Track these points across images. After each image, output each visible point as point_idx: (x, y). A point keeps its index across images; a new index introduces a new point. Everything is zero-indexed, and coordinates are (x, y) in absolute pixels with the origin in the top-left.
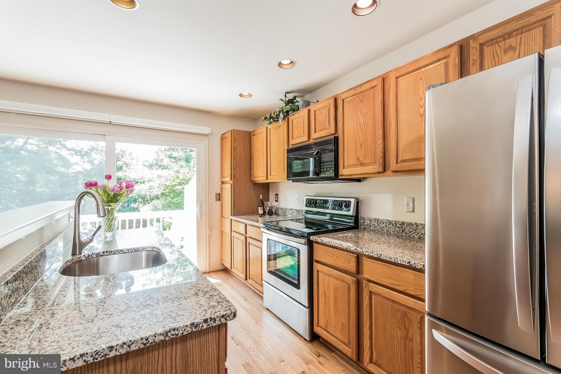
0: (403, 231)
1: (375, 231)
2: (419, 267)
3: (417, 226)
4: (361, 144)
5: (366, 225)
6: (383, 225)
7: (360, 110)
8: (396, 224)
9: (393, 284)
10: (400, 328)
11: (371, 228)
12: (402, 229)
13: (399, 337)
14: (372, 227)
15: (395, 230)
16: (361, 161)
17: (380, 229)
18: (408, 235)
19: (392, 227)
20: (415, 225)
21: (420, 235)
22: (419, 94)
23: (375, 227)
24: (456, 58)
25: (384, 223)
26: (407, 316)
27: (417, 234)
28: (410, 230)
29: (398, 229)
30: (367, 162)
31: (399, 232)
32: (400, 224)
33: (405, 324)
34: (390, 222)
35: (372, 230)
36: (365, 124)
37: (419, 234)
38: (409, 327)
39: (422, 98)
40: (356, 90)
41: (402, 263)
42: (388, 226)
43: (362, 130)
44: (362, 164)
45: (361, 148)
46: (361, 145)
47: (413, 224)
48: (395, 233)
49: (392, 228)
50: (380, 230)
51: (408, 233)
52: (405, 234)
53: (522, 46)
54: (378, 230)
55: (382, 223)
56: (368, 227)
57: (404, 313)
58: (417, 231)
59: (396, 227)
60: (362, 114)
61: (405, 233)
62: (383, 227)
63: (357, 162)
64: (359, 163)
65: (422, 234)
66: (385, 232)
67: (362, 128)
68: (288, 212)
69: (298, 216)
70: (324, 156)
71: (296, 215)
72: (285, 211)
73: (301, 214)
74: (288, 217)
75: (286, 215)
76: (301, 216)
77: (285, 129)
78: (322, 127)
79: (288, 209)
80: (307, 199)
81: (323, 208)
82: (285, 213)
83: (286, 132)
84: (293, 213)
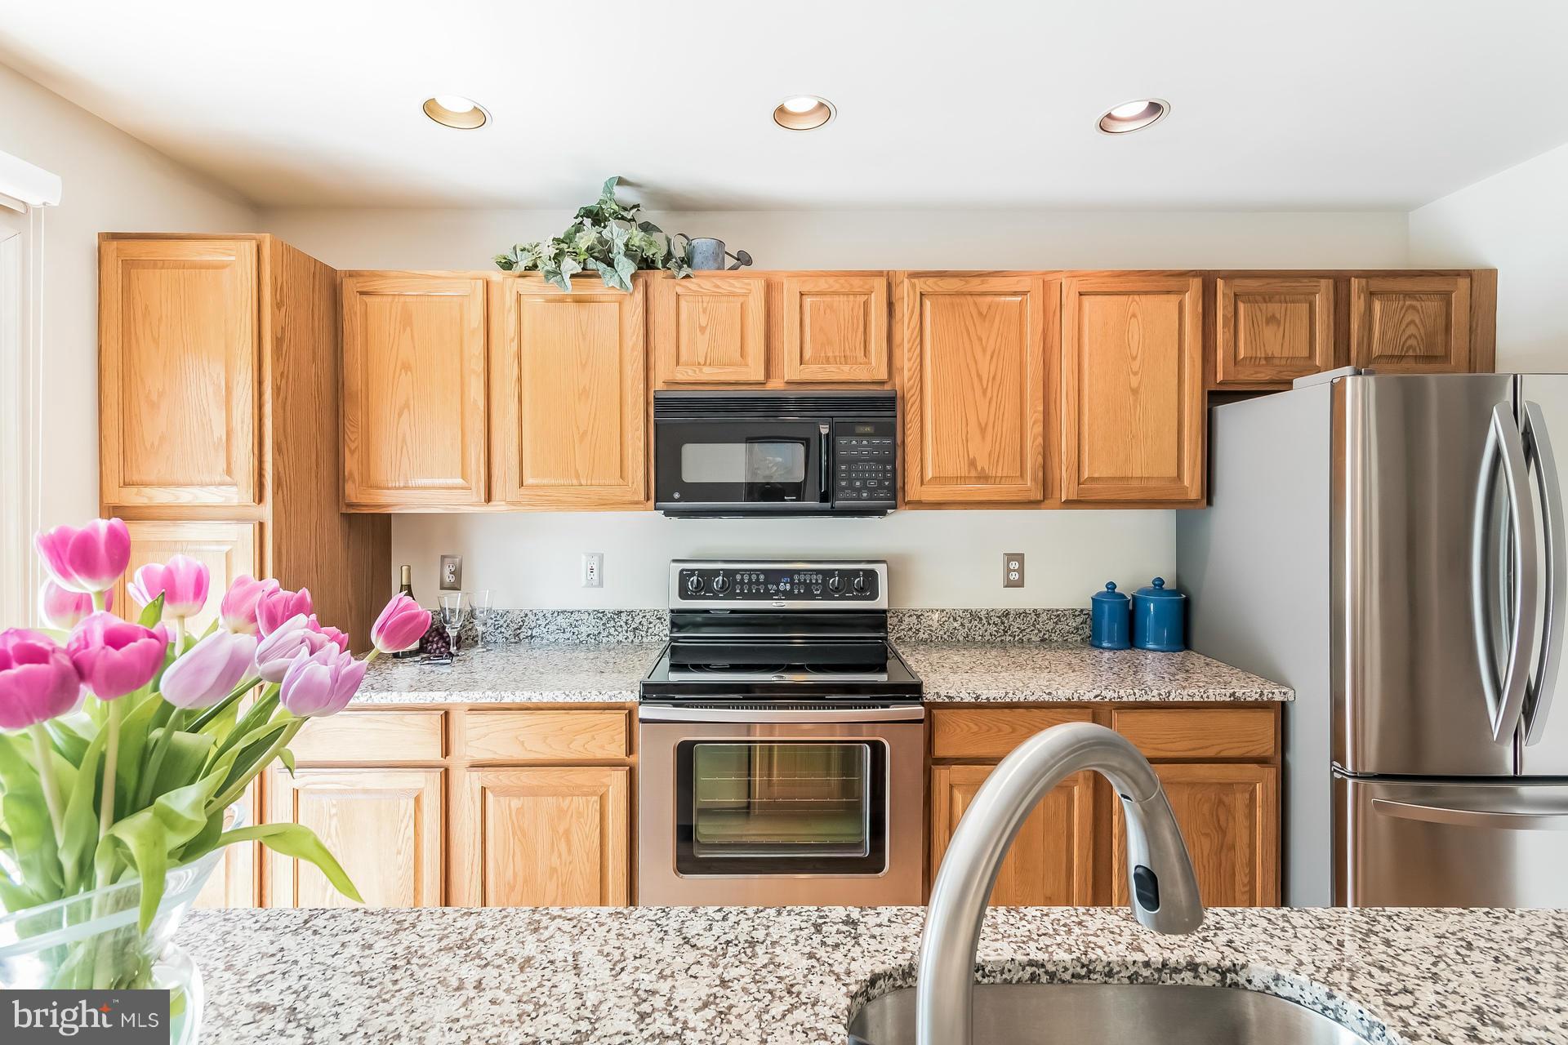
0: (1007, 632)
1: (931, 641)
2: (1253, 699)
3: (1038, 615)
4: (983, 426)
5: (903, 630)
6: (955, 624)
7: (980, 339)
8: (988, 617)
9: (1194, 749)
10: (1207, 835)
11: (921, 635)
12: (1003, 628)
13: (1205, 854)
14: (924, 633)
15: (986, 631)
16: (983, 469)
17: (945, 633)
18: (1017, 638)
19: (980, 626)
20: (1033, 614)
21: (1044, 634)
22: (1129, 345)
23: (931, 630)
24: (1198, 300)
25: (958, 618)
26: (1224, 804)
27: (1037, 634)
28: (1022, 627)
29: (993, 629)
30: (999, 474)
31: (995, 635)
32: (999, 617)
33: (1219, 821)
34: (974, 615)
35: (924, 642)
36: (994, 378)
37: (1041, 632)
38: (1227, 823)
39: (1136, 357)
40: (967, 282)
41: (1218, 699)
42: (966, 625)
43: (984, 392)
44: (983, 478)
45: (983, 438)
46: (983, 431)
47: (1028, 612)
48: (986, 638)
49: (977, 629)
50: (946, 636)
51: (1017, 634)
52: (1010, 638)
53: (1288, 320)
54: (942, 638)
55: (951, 619)
56: (910, 633)
57: (1217, 801)
58: (1037, 626)
59: (989, 624)
60: (984, 350)
61: (1010, 635)
62: (955, 629)
63: (969, 473)
64: (973, 474)
65: (1048, 631)
66: (961, 639)
67: (985, 387)
68: (540, 625)
69: (606, 634)
70: (854, 442)
71: (596, 633)
72: (521, 623)
73: (626, 623)
74: (545, 641)
75: (527, 637)
76: (627, 632)
77: (635, 317)
78: (837, 354)
79: (541, 614)
80: (685, 573)
81: (767, 596)
82: (519, 631)
83: (639, 329)
84: (575, 626)
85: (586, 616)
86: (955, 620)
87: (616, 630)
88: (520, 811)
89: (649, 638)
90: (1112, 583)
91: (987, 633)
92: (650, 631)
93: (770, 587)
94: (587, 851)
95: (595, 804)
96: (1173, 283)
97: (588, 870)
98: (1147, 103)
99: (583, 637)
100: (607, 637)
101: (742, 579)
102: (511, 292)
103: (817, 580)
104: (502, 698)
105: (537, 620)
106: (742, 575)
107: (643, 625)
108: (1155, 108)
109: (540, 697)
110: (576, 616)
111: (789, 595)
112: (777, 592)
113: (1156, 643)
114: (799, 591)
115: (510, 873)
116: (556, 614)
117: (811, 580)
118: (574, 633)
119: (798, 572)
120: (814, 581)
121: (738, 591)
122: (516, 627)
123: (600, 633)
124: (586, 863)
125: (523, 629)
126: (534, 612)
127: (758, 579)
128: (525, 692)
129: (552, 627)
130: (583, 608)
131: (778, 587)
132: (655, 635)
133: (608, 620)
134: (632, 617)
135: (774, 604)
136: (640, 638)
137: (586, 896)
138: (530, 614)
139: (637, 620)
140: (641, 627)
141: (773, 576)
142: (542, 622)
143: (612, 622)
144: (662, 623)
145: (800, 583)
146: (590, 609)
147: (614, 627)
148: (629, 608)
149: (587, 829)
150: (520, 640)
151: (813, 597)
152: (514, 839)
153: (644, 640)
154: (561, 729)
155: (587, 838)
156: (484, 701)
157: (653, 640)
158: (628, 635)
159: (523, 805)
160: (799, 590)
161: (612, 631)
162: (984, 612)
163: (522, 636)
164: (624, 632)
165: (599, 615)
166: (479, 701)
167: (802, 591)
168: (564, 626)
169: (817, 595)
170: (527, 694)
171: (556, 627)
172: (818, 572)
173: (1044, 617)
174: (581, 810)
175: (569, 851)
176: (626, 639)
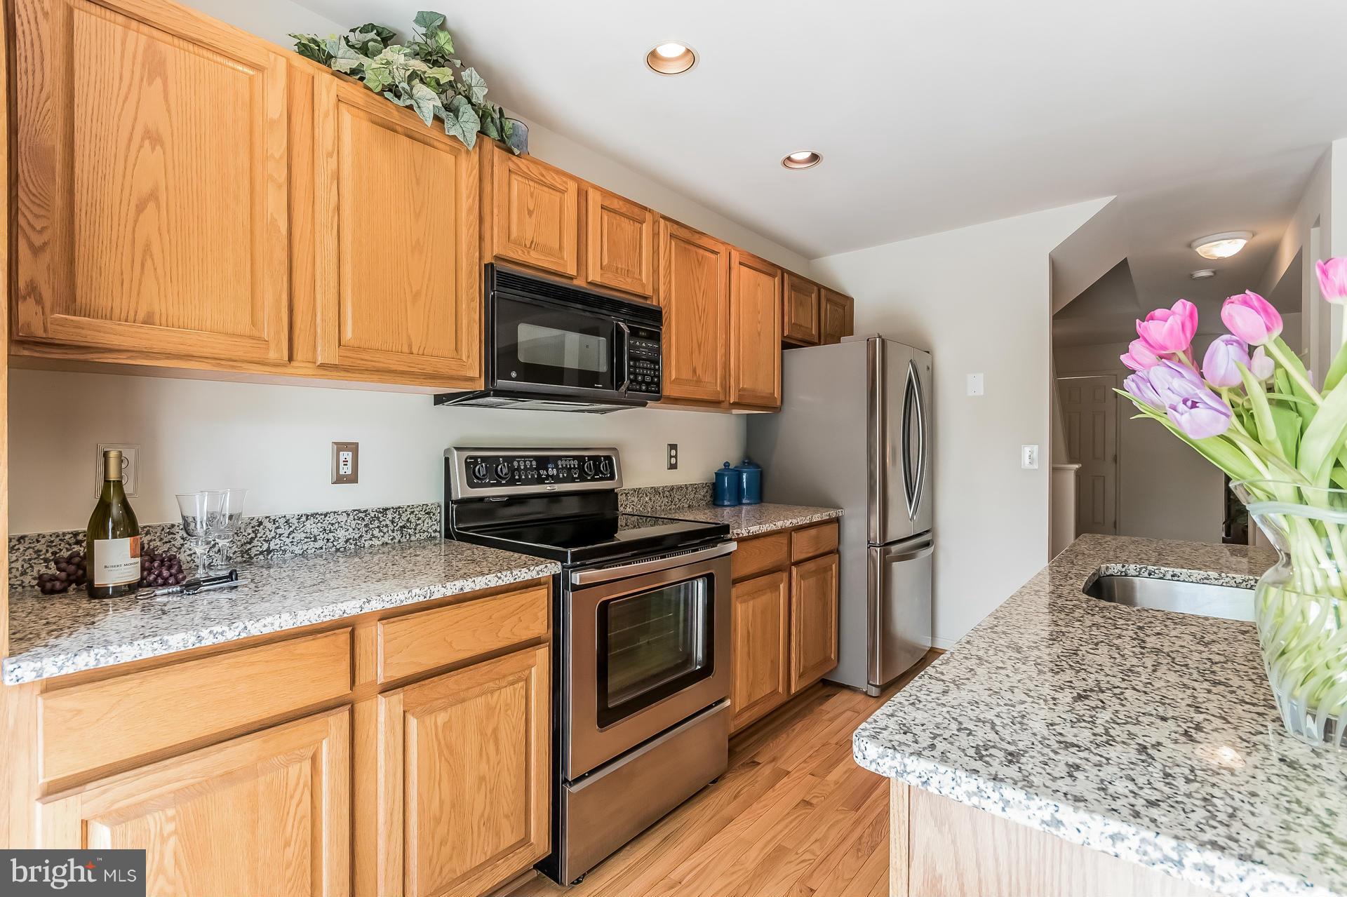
0: (673, 502)
2: (835, 516)
4: (699, 343)
6: (647, 499)
7: (698, 279)
8: (663, 492)
12: (671, 498)
14: (629, 508)
15: (662, 502)
16: (699, 375)
17: (641, 507)
18: (677, 506)
19: (659, 499)
20: (685, 488)
21: (690, 502)
22: (757, 303)
24: (780, 283)
25: (648, 494)
27: (686, 502)
28: (680, 498)
29: (666, 500)
30: (706, 380)
31: (667, 505)
32: (669, 491)
34: (656, 491)
36: (704, 310)
37: (688, 500)
39: (759, 312)
41: (826, 518)
42: (652, 498)
43: (700, 319)
44: (699, 382)
45: (699, 352)
46: (699, 347)
48: (662, 508)
49: (658, 501)
50: (641, 509)
51: (677, 503)
52: (674, 506)
53: (805, 305)
54: (639, 510)
55: (645, 495)
58: (687, 496)
59: (664, 497)
60: (700, 288)
61: (674, 504)
62: (646, 502)
63: (693, 377)
64: (695, 378)
65: (692, 499)
66: (649, 509)
67: (700, 315)
68: (280, 535)
69: (369, 536)
70: (638, 343)
71: (357, 536)
72: (253, 535)
73: (393, 522)
74: (288, 555)
75: (262, 553)
76: (393, 531)
77: (472, 178)
78: (623, 266)
79: (283, 520)
80: (468, 460)
81: (540, 481)
82: (249, 546)
83: (475, 190)
84: (331, 532)
85: (343, 518)
86: (647, 496)
87: (380, 531)
88: (447, 725)
89: (418, 535)
90: (727, 462)
91: (663, 504)
92: (419, 528)
93: (541, 472)
94: (514, 743)
95: (522, 690)
96: (770, 270)
97: (514, 764)
98: (810, 153)
99: (340, 544)
100: (371, 539)
101: (519, 466)
102: (328, 92)
103: (574, 465)
104: (432, 594)
105: (277, 528)
106: (519, 462)
107: (411, 522)
108: (815, 158)
109: (472, 585)
110: (331, 519)
111: (557, 480)
112: (548, 476)
113: (748, 499)
114: (563, 476)
115: (436, 803)
116: (304, 518)
117: (570, 465)
118: (328, 540)
119: (560, 458)
120: (572, 466)
121: (517, 477)
122: (243, 540)
123: (361, 536)
124: (513, 756)
125: (255, 542)
126: (273, 518)
127: (531, 465)
128: (456, 582)
129: (299, 536)
130: (340, 509)
131: (547, 472)
132: (424, 531)
133: (372, 520)
134: (399, 514)
135: (549, 488)
136: (408, 536)
137: (513, 792)
138: (266, 523)
139: (404, 517)
140: (408, 525)
141: (543, 462)
142: (284, 531)
143: (376, 521)
144: (431, 518)
145: (563, 468)
146: (350, 509)
147: (378, 527)
148: (396, 505)
149: (513, 720)
150: (251, 558)
151: (573, 480)
152: (440, 762)
153: (413, 538)
154: (490, 618)
155: (514, 729)
156: (410, 602)
157: (422, 538)
158: (394, 534)
159: (450, 717)
160: (563, 474)
161: (376, 532)
162: (661, 488)
163: (253, 552)
164: (390, 532)
165: (361, 515)
166: (405, 603)
167: (565, 475)
168: (316, 532)
169: (577, 478)
170: (459, 584)
171: (304, 535)
172: (574, 458)
173: (690, 489)
174: (509, 701)
175: (497, 750)
176: (392, 540)
